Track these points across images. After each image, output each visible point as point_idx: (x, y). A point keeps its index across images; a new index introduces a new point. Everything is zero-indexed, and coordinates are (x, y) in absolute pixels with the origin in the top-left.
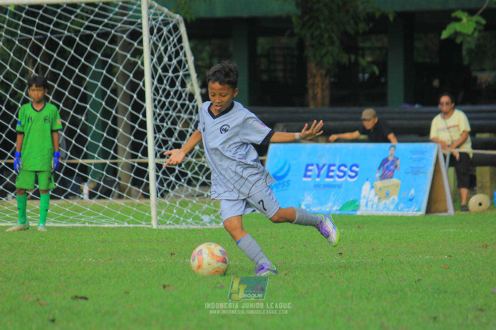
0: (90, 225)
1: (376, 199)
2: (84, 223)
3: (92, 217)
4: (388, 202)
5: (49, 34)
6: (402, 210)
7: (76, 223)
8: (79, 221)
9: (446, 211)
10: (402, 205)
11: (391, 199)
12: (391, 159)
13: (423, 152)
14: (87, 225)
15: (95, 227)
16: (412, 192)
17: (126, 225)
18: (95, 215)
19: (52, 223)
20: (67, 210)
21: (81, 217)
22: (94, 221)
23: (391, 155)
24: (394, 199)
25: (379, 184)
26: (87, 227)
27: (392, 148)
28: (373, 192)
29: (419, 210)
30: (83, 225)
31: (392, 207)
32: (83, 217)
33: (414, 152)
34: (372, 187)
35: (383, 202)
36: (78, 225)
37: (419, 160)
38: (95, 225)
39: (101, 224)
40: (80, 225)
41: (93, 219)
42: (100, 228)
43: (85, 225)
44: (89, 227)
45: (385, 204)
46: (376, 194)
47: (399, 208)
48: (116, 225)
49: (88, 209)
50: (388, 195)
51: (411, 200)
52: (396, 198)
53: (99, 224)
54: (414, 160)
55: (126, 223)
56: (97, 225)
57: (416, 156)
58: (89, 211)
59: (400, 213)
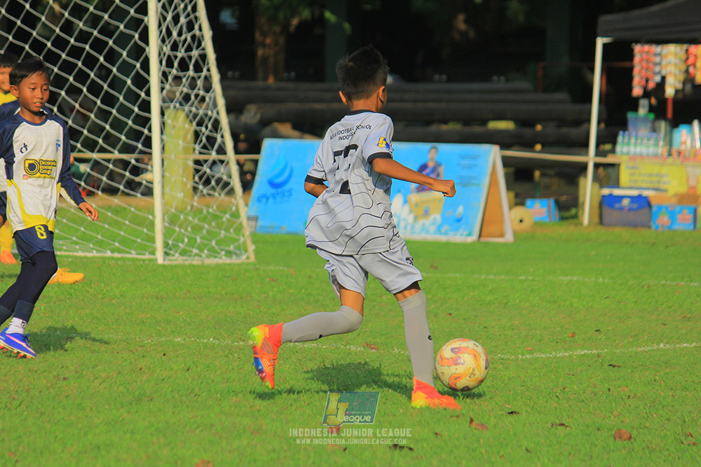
1: (411, 218)
4: (427, 222)
6: (446, 233)
9: (502, 235)
10: (446, 227)
11: (431, 218)
12: (431, 164)
13: (475, 157)
16: (461, 210)
17: (109, 254)
23: (432, 159)
24: (435, 219)
25: (415, 197)
27: (433, 150)
28: (407, 208)
29: (470, 234)
31: (433, 229)
33: (463, 157)
34: (406, 201)
35: (420, 223)
37: (470, 167)
45: (423, 225)
46: (411, 211)
47: (443, 231)
48: (95, 254)
50: (427, 213)
51: (459, 220)
52: (438, 217)
54: (463, 167)
55: (109, 252)
57: (465, 162)
59: (444, 238)
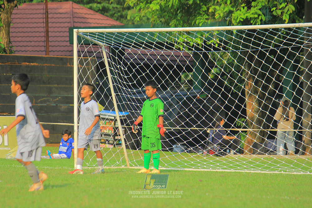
0: (285, 173)
2: (281, 171)
3: (286, 168)
5: (260, 48)
7: (275, 171)
8: (277, 170)
14: (282, 172)
15: (288, 174)
18: (288, 166)
19: (259, 171)
20: (270, 162)
21: (279, 167)
22: (287, 170)
26: (282, 174)
30: (280, 173)
32: (280, 167)
36: (276, 172)
38: (288, 173)
39: (292, 172)
40: (278, 173)
41: (287, 169)
42: (291, 175)
43: (281, 172)
44: (284, 174)
49: (284, 162)
53: (291, 172)
56: (289, 173)
58: (284, 163)
